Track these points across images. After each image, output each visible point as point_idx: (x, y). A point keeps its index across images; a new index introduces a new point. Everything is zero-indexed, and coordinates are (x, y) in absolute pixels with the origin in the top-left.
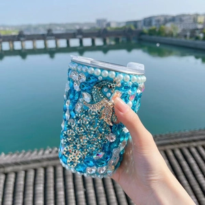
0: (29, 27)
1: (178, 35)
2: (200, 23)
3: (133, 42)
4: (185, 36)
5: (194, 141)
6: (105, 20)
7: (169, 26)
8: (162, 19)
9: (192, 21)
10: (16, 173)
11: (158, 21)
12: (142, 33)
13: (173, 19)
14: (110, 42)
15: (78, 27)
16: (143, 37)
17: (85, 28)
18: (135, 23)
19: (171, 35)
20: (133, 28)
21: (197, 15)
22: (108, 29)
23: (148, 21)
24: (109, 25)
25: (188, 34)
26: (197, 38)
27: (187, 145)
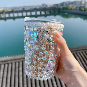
0: (16, 8)
1: (74, 9)
2: (83, 4)
3: (57, 12)
4: (77, 10)
5: (79, 50)
6: (45, 4)
7: (70, 6)
8: (68, 3)
9: (79, 3)
10: (12, 64)
11: (66, 4)
12: (60, 9)
13: (72, 3)
14: (48, 13)
15: (34, 7)
16: (60, 10)
17: (38, 7)
18: (57, 5)
19: (71, 9)
20: (56, 7)
21: (82, 1)
22: (47, 8)
23: (62, 4)
24: (47, 6)
25: (78, 9)
26: (82, 10)
27: (76, 52)
